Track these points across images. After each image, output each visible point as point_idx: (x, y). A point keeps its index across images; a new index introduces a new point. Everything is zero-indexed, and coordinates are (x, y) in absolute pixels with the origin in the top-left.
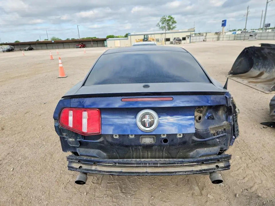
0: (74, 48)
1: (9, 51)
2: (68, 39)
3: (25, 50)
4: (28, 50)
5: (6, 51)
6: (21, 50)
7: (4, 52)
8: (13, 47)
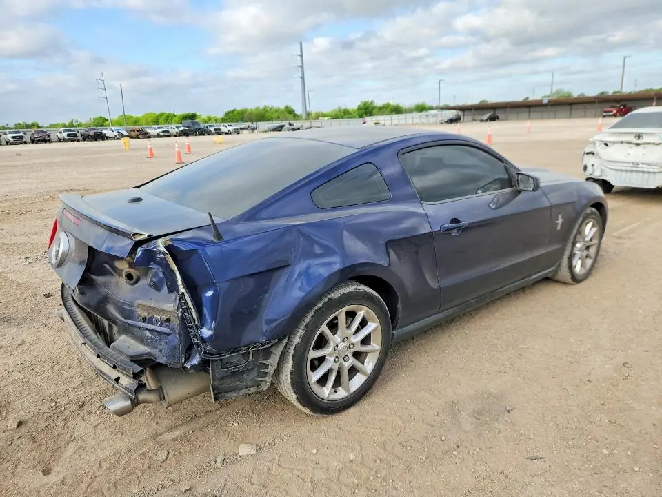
0: (596, 116)
1: (451, 121)
2: (602, 93)
3: (482, 121)
4: (487, 121)
5: (447, 122)
6: (474, 120)
7: (442, 123)
8: (460, 113)
